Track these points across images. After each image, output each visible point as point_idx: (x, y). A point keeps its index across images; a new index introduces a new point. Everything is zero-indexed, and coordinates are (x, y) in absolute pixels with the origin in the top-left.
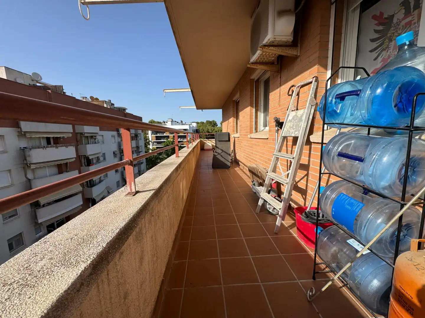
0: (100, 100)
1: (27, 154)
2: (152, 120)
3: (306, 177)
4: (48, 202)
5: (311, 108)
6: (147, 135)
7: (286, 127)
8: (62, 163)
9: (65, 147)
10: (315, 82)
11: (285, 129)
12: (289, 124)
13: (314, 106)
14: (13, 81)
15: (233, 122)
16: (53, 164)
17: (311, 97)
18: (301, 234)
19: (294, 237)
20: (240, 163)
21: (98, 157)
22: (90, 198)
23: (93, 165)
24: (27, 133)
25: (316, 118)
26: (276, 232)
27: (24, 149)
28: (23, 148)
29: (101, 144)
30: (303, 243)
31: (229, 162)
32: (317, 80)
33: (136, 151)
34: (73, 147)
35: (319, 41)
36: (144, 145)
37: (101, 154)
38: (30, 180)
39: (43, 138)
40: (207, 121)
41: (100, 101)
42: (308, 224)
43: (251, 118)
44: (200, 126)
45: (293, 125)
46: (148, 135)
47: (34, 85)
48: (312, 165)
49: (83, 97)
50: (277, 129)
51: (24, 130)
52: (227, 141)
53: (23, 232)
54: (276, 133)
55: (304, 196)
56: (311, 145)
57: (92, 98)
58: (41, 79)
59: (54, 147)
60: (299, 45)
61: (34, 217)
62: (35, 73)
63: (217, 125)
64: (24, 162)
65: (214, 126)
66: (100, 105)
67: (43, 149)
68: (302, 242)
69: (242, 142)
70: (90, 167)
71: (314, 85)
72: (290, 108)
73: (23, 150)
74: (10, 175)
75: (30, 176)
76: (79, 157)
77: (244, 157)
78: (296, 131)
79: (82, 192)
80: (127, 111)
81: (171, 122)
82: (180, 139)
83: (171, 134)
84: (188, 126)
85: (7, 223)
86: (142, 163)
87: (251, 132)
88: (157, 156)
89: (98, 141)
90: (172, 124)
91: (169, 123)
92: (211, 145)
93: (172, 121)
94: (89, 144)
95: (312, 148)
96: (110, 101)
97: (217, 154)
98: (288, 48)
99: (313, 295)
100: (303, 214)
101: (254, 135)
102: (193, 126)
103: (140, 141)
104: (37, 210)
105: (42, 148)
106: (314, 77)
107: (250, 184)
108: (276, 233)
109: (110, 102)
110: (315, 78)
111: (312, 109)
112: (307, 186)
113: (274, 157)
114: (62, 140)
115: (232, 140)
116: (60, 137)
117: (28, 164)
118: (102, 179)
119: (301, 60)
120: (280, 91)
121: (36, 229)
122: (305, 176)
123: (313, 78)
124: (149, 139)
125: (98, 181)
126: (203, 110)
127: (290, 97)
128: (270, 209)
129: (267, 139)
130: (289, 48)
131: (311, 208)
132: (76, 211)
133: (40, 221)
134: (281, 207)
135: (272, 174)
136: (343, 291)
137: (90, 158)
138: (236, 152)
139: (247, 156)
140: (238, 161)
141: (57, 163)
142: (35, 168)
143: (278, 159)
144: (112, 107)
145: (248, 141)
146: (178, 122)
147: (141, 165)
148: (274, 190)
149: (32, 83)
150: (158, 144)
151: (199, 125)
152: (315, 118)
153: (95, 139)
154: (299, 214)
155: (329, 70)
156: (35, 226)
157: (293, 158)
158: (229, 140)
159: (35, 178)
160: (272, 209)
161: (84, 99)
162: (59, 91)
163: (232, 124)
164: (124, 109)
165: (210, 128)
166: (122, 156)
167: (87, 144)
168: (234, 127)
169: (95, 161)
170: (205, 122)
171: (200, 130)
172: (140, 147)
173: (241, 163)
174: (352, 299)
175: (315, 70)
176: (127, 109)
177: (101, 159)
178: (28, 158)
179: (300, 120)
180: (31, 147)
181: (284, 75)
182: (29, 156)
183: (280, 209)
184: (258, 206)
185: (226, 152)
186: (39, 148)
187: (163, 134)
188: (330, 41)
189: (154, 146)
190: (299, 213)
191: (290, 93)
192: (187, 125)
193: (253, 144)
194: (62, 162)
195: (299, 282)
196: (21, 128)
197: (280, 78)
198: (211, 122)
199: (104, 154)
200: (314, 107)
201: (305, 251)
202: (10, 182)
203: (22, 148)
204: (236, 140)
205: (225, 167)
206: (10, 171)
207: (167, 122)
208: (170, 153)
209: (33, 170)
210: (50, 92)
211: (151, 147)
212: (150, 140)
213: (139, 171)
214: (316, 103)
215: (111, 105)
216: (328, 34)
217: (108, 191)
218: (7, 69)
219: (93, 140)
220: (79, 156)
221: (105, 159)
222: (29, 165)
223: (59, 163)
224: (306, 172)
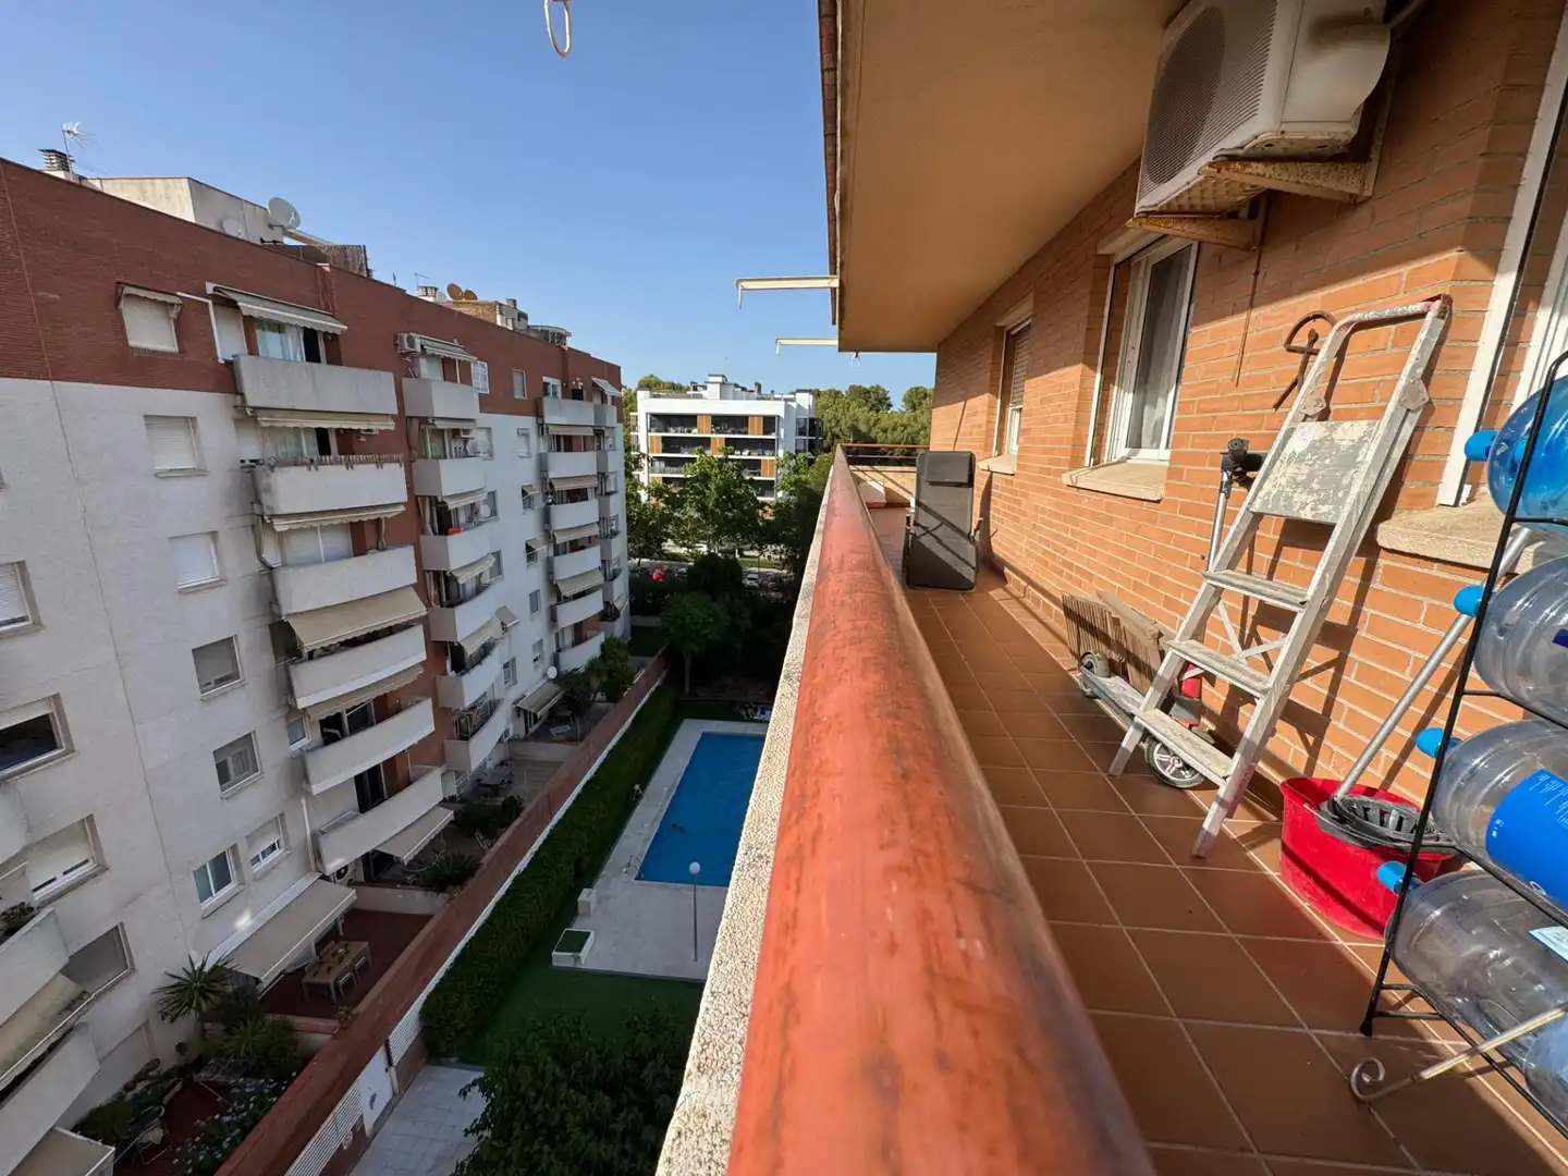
0: (481, 298)
1: (263, 482)
2: (652, 376)
3: (1332, 670)
4: (326, 645)
5: (1403, 422)
6: (632, 433)
7: (1271, 477)
8: (365, 519)
9: (374, 466)
10: (1438, 317)
11: (1267, 486)
12: (1291, 470)
13: (1415, 411)
14: (212, 230)
15: (990, 413)
16: (339, 522)
17: (1412, 377)
18: (1303, 875)
19: (1266, 879)
20: (1006, 570)
21: (473, 505)
22: (446, 643)
23: (458, 531)
24: (261, 412)
25: (1416, 458)
26: (1202, 854)
27: (253, 467)
28: (251, 461)
29: (485, 459)
30: (1306, 905)
31: (970, 565)
32: (1445, 312)
33: (596, 489)
34: (398, 465)
35: (1484, 151)
36: (622, 469)
37: (483, 496)
38: (272, 569)
39: (307, 430)
40: (853, 388)
41: (483, 305)
42: (1346, 844)
43: (1082, 408)
44: (824, 408)
45: (1311, 477)
46: (634, 430)
47: (274, 242)
48: (1368, 631)
49: (426, 288)
50: (1225, 478)
51: (252, 401)
52: (960, 485)
53: (254, 732)
54: (1222, 495)
55: (1311, 739)
56: (1377, 556)
57: (453, 290)
58: (297, 222)
59: (341, 463)
60: (1375, 156)
61: (286, 690)
62: (277, 199)
63: (890, 405)
64: (253, 509)
65: (879, 406)
66: (482, 318)
67: (310, 469)
68: (1305, 901)
69: (1026, 496)
70: (449, 537)
71: (1430, 332)
72: (1300, 406)
73: (247, 470)
74: (216, 548)
75: (272, 556)
76: (415, 501)
77: (1029, 554)
78: (1323, 502)
79: (424, 621)
80: (571, 343)
81: (718, 386)
82: (749, 454)
83: (718, 432)
84: (783, 402)
85: (214, 698)
86: (614, 534)
87: (1075, 463)
88: (667, 512)
89: (474, 446)
90: (723, 396)
91: (714, 390)
92: (882, 490)
93: (722, 384)
94: (446, 458)
95: (1379, 571)
96: (514, 301)
97: (919, 531)
98: (1323, 168)
99: (1374, 1086)
100: (1324, 806)
101: (1087, 478)
102: (799, 406)
103: (611, 455)
104: (292, 667)
105: (303, 464)
106: (1438, 298)
107: (1066, 662)
108: (1198, 857)
109: (515, 308)
110: (1438, 302)
111: (1406, 424)
112: (1329, 703)
113: (1204, 585)
114: (363, 439)
115: (980, 483)
116: (359, 430)
117: (266, 518)
118: (485, 580)
119: (1373, 216)
120: (1247, 327)
121: (289, 726)
122: (1328, 665)
123: (1433, 299)
124: (638, 448)
125: (470, 587)
126: (860, 354)
127: (1299, 358)
128: (1165, 768)
129: (1158, 502)
130: (1329, 166)
131: (1354, 789)
132: (408, 682)
133: (302, 703)
134: (1231, 771)
135: (1193, 647)
136: (1478, 1087)
137: (450, 508)
138: (992, 530)
139: (1045, 553)
140: (999, 565)
141: (349, 520)
142: (285, 532)
143: (1219, 592)
144: (521, 326)
145: (1055, 494)
146: (744, 389)
147: (613, 540)
148: (1189, 702)
149: (268, 238)
150: (667, 468)
151: (823, 401)
152: (1412, 456)
153: (466, 441)
154: (1306, 806)
155: (1508, 271)
156: (287, 716)
157: (1303, 603)
158: (970, 483)
159: (285, 565)
160: (1174, 769)
161: (427, 295)
162: (354, 268)
163: (982, 419)
164: (562, 337)
165: (862, 415)
166: (551, 504)
167: (440, 458)
168: (989, 432)
169: (463, 518)
170: (844, 389)
171: (825, 420)
172: (611, 477)
173: (1011, 573)
174: (1517, 1118)
175: (1443, 267)
176: (570, 335)
177: (485, 511)
178: (265, 499)
179: (1349, 459)
180: (272, 462)
181: (1277, 264)
182: (269, 490)
183: (1225, 778)
184: (1120, 751)
185: (953, 527)
186: (296, 464)
187: (689, 432)
188: (1531, 149)
189: (655, 475)
190: (1306, 801)
191: (1301, 340)
192: (779, 399)
193: (1081, 512)
194: (366, 516)
195: (1313, 1033)
196: (242, 394)
197: (1257, 273)
198: (868, 392)
199: (493, 494)
200: (1414, 418)
201: (1319, 934)
202: (218, 574)
203: (248, 463)
204: (994, 482)
205: (956, 583)
206: (214, 535)
207: (705, 388)
208: (710, 505)
209: (281, 537)
210: (328, 269)
211: (643, 476)
212: (643, 449)
213: (603, 561)
214: (1427, 399)
215: (516, 317)
216: (1531, 122)
217: (503, 624)
218: (197, 187)
219: (458, 444)
220: (417, 497)
221: (494, 513)
222: (269, 521)
223: (355, 518)
224: (1333, 654)
